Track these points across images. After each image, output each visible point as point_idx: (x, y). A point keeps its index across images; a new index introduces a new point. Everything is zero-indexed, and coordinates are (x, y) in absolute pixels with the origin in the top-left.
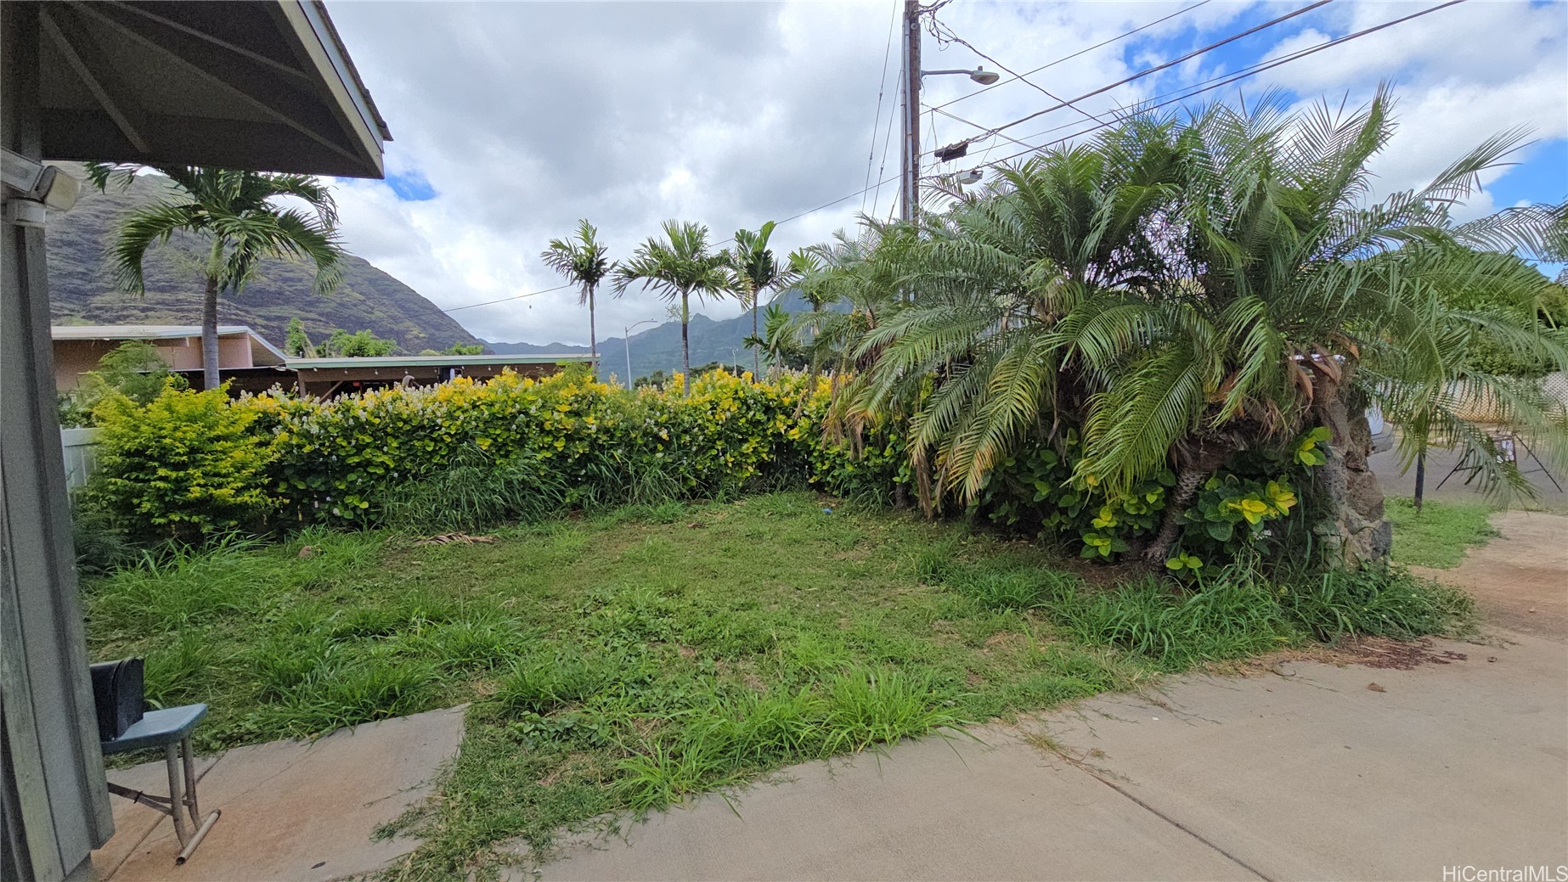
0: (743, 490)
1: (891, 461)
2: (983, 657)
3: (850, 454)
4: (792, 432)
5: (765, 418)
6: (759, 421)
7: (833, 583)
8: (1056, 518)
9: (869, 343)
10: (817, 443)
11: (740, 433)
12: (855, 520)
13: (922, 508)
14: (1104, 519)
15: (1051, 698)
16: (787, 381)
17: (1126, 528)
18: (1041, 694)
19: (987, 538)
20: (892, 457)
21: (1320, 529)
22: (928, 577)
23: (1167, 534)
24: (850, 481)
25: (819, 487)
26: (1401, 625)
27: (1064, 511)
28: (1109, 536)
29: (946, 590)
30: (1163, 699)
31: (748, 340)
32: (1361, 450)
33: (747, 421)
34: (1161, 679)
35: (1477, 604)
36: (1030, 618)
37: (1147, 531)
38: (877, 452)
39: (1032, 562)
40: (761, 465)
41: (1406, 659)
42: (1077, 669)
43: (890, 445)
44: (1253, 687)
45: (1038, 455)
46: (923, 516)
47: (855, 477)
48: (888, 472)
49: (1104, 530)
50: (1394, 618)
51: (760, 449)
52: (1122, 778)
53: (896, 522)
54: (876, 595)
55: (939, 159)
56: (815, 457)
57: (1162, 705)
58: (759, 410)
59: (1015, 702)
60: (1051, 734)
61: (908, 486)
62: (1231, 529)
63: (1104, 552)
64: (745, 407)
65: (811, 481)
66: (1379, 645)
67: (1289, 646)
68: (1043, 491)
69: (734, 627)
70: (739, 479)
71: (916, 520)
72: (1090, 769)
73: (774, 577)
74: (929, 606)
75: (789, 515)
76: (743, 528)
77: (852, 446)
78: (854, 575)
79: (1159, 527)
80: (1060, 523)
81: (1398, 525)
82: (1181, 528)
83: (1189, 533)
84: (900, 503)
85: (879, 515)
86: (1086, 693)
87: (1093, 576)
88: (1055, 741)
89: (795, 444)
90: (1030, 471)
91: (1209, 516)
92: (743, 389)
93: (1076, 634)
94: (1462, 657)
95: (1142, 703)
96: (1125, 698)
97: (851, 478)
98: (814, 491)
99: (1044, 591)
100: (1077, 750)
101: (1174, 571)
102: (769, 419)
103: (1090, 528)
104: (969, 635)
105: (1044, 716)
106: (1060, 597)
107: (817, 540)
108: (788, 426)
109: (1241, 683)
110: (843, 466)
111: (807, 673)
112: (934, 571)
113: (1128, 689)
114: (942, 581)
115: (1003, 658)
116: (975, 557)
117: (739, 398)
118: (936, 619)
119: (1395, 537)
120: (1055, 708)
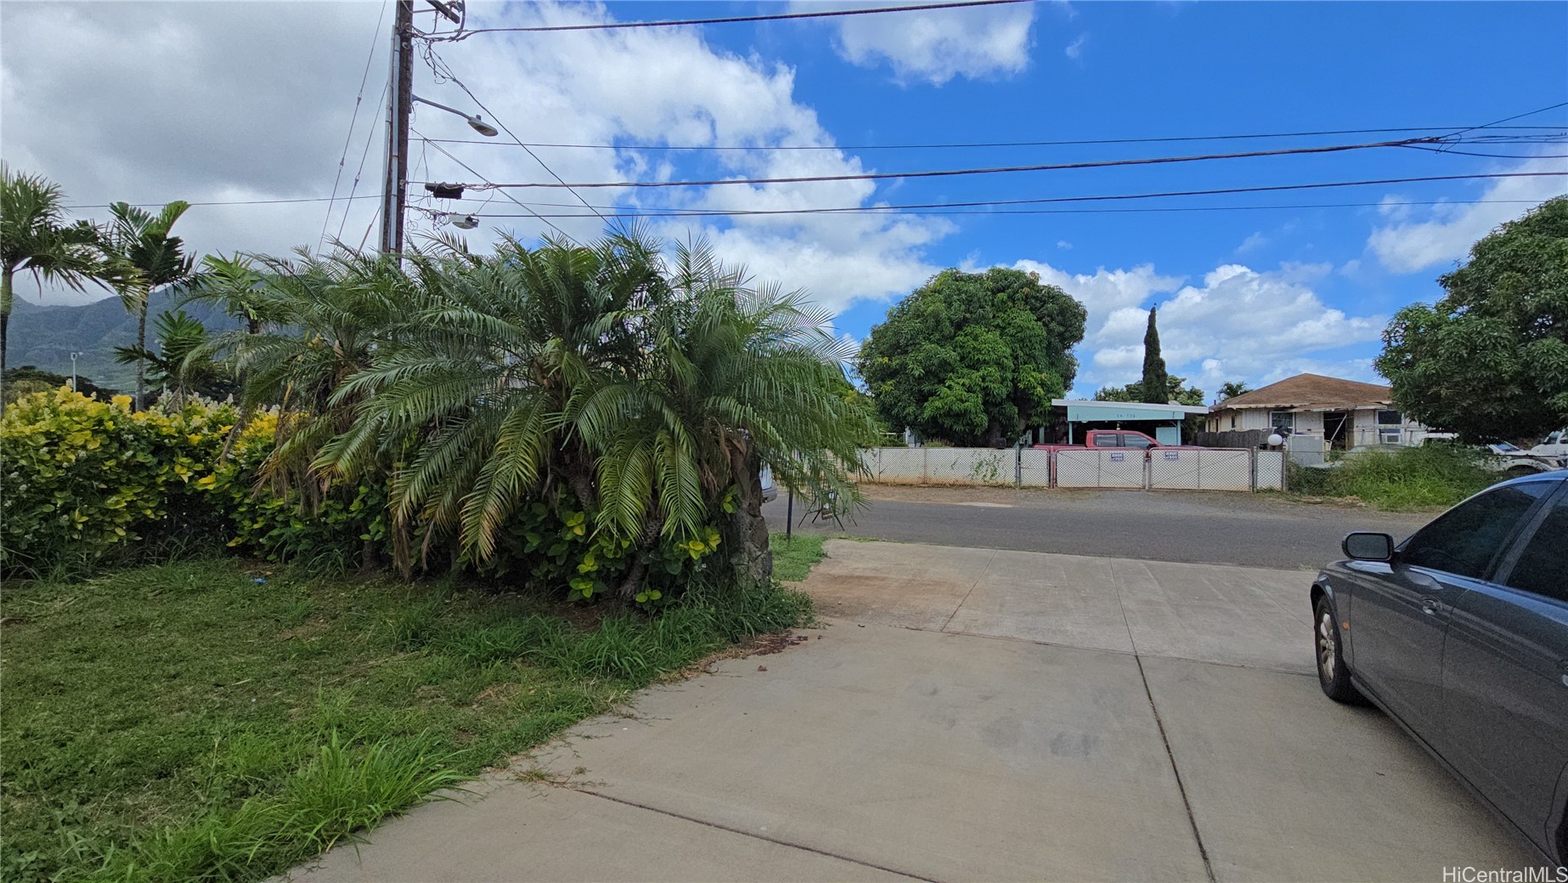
0: (102, 563)
1: (359, 517)
2: (472, 714)
3: (299, 509)
4: (203, 480)
5: (155, 460)
6: (142, 465)
7: (277, 668)
8: (545, 567)
9: (348, 388)
10: (246, 496)
11: (105, 482)
12: (303, 589)
13: (397, 567)
14: (588, 565)
15: (539, 735)
16: (196, 412)
17: (605, 571)
18: (531, 733)
19: (475, 594)
20: (361, 511)
21: (734, 561)
22: (407, 643)
23: (636, 573)
24: (298, 542)
25: (245, 551)
26: (778, 623)
27: (552, 560)
28: (592, 580)
29: (430, 654)
30: (632, 711)
31: (125, 351)
32: (756, 502)
33: (119, 464)
34: (630, 695)
35: (814, 602)
36: (519, 666)
37: (621, 572)
38: (340, 507)
39: (521, 613)
40: (140, 526)
41: (777, 646)
42: (563, 703)
43: (360, 498)
44: (694, 687)
45: (530, 508)
46: (398, 576)
47: (305, 536)
48: (353, 530)
49: (588, 574)
50: (774, 619)
51: (140, 503)
52: (600, 784)
53: (363, 587)
54: (340, 673)
55: (431, 193)
56: (242, 513)
57: (630, 717)
58: (143, 450)
59: (506, 748)
60: (541, 766)
61: (381, 543)
62: (681, 564)
63: (588, 594)
64: (116, 445)
65: (232, 544)
66: (764, 639)
67: (715, 650)
68: (534, 542)
69: (112, 754)
70: (97, 548)
71: (388, 582)
72: (574, 786)
73: (174, 677)
74: (410, 673)
75: (192, 592)
76: (105, 617)
77: (302, 499)
78: (306, 655)
79: (630, 568)
80: (549, 572)
81: (778, 554)
82: (646, 567)
83: (653, 570)
84: (368, 564)
85: (340, 580)
86: (571, 722)
87: (576, 618)
88: (544, 771)
89: (207, 496)
90: (521, 523)
91: (667, 556)
92: (113, 419)
93: (562, 672)
94: (806, 638)
95: (616, 719)
96: (602, 718)
97: (298, 538)
98: (236, 557)
99: (533, 637)
100: (563, 773)
101: (641, 604)
102: (160, 463)
103: (575, 573)
104: (457, 695)
105: (533, 752)
106: (548, 641)
107: (245, 619)
108: (196, 472)
109: (685, 685)
110: (286, 524)
111: (246, 784)
112: (415, 635)
113: (605, 710)
114: (424, 644)
115: (492, 710)
116: (461, 615)
117: (105, 431)
118: (418, 686)
119: (775, 562)
120: (543, 743)
